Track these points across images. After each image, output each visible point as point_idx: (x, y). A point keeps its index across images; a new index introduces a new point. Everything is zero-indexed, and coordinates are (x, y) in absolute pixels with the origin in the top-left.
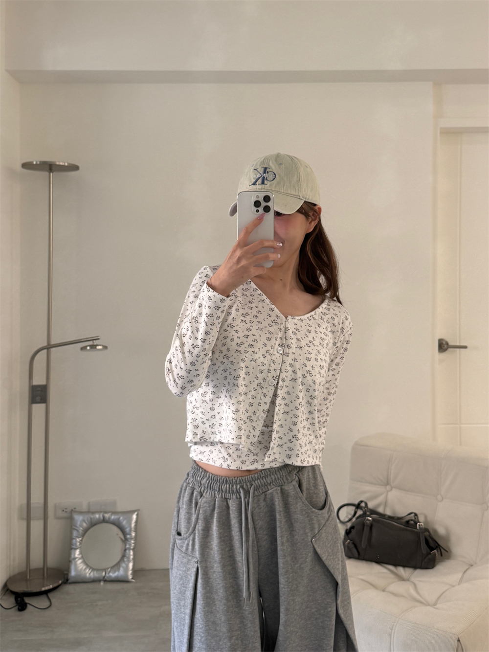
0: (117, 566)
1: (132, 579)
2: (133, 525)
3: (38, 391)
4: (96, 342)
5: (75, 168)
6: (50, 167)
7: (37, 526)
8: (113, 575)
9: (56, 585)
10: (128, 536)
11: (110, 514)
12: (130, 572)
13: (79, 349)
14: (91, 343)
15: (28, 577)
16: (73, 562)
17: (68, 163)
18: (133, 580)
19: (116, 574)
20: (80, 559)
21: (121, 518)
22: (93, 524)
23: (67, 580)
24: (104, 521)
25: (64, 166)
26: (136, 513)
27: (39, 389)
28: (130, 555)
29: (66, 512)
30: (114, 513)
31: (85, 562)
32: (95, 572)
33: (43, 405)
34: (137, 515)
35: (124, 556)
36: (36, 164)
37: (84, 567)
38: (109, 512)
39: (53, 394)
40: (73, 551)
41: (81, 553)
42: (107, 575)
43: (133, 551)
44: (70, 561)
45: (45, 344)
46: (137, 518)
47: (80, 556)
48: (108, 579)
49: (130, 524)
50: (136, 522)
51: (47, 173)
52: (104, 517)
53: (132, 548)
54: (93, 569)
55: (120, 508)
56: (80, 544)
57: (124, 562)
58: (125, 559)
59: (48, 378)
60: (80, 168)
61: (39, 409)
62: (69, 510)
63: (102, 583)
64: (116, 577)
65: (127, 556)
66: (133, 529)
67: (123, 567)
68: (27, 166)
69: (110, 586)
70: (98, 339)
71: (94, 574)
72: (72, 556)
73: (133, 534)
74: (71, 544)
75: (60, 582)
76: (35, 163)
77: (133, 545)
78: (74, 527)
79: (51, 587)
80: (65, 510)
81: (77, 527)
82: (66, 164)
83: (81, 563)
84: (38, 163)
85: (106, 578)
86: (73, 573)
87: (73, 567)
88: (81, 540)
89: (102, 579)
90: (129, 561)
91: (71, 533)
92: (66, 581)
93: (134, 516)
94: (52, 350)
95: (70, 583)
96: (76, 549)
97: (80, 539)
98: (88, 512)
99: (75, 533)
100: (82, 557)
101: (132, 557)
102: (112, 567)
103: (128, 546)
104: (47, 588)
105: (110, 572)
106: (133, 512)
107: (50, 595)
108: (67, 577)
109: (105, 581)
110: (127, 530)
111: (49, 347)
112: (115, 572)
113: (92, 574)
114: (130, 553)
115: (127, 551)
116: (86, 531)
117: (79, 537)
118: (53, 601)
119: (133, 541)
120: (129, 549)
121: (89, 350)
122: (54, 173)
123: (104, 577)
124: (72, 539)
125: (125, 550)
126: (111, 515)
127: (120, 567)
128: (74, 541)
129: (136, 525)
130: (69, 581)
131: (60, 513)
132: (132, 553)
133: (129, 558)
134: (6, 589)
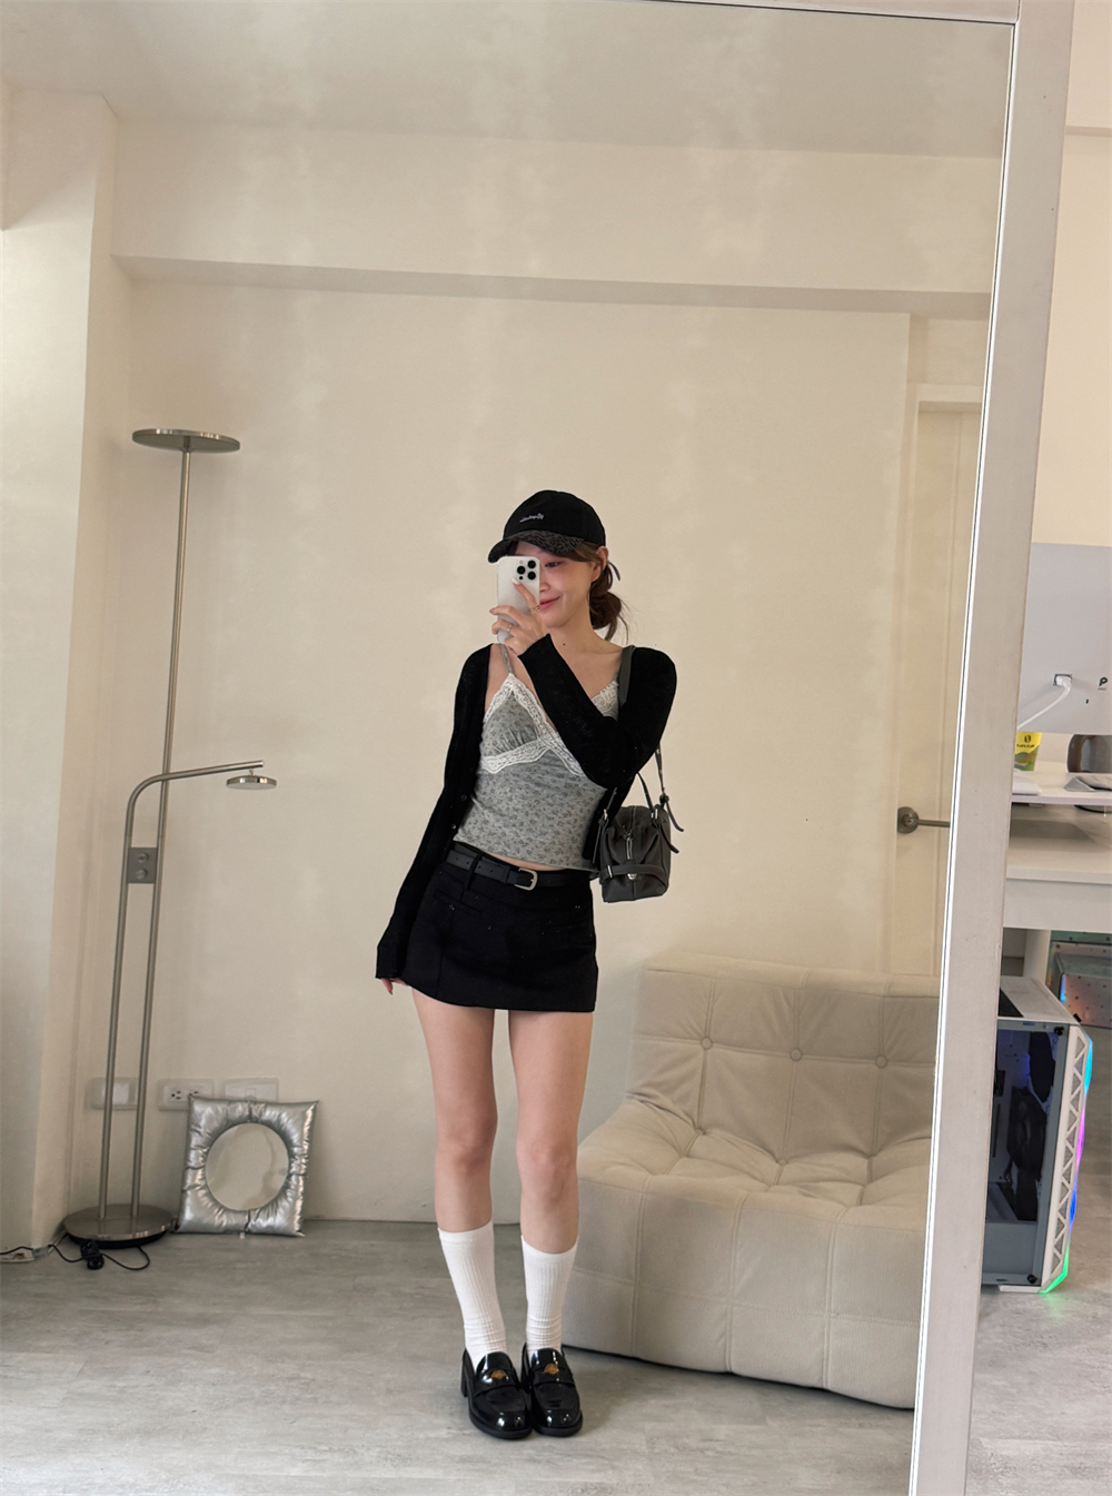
0: (271, 1205)
1: (299, 1231)
2: (306, 1129)
3: (142, 858)
4: (257, 772)
5: (234, 445)
6: (187, 442)
7: (123, 1124)
8: (263, 1222)
9: (157, 1232)
10: (296, 1150)
11: (262, 1105)
12: (298, 1217)
13: (225, 783)
14: (246, 772)
15: (102, 1216)
16: (189, 1192)
17: (220, 436)
18: (301, 1234)
19: (270, 1221)
20: (201, 1189)
21: (284, 1115)
22: (229, 1124)
23: (177, 1227)
24: (251, 1119)
25: (214, 440)
26: (312, 1107)
27: (143, 855)
28: (297, 1186)
29: (178, 1098)
30: (268, 1104)
31: (209, 1195)
32: (232, 1215)
33: (152, 886)
34: (314, 1111)
35: (286, 1186)
36: (161, 435)
37: (210, 1204)
38: (261, 1103)
39: (169, 867)
40: (190, 1172)
41: (204, 1178)
42: (252, 1222)
43: (305, 1180)
44: (183, 1192)
45: (161, 773)
46: (314, 1117)
47: (203, 1183)
48: (254, 1231)
49: (302, 1126)
50: (312, 1124)
51: (181, 453)
52: (250, 1111)
53: (302, 1172)
54: (227, 1210)
55: (284, 1097)
56: (205, 1160)
57: (286, 1197)
58: (289, 1194)
59: (161, 836)
60: (241, 447)
61: (141, 893)
62: (185, 1093)
63: (242, 1236)
64: (268, 1227)
65: (293, 1187)
66: (305, 1137)
67: (284, 1208)
68: (142, 437)
69: (256, 1242)
70: (261, 766)
71: (228, 1218)
72: (189, 1182)
73: (306, 1147)
74: (186, 1158)
75: (163, 1228)
76: (158, 432)
77: (304, 1167)
78: (193, 1127)
79: (146, 1234)
80: (177, 1095)
81: (200, 1127)
82: (217, 438)
83: (206, 1195)
84: (165, 432)
85: (249, 1226)
86: (188, 1215)
87: (188, 1201)
88: (207, 1153)
89: (242, 1229)
90: (295, 1199)
91: (188, 1139)
92: (175, 1228)
93: (309, 1113)
94: (171, 781)
95: (181, 1233)
96: (196, 1169)
97: (205, 1150)
98: (221, 1100)
99: (196, 1140)
100: (205, 1187)
101: (301, 1189)
102: (262, 1209)
103: (294, 1169)
104: (139, 1235)
105: (257, 1217)
106: (309, 1104)
107: (145, 1249)
108: (177, 1220)
109: (248, 1233)
110: (295, 1138)
111: (165, 778)
112: (268, 1217)
113: (224, 1217)
114: (298, 1181)
115: (293, 1178)
116: (216, 1135)
117: (202, 1147)
118: (151, 1258)
119: (304, 1161)
120: (299, 1175)
121: (242, 787)
122: (193, 454)
123: (247, 1225)
124: (187, 1149)
125: (289, 1176)
126: (265, 1107)
127: (277, 1206)
128: (192, 1155)
129: (310, 1130)
130: (180, 1229)
131: (166, 1100)
132: (301, 1183)
133: (297, 1190)
134: (63, 1233)
